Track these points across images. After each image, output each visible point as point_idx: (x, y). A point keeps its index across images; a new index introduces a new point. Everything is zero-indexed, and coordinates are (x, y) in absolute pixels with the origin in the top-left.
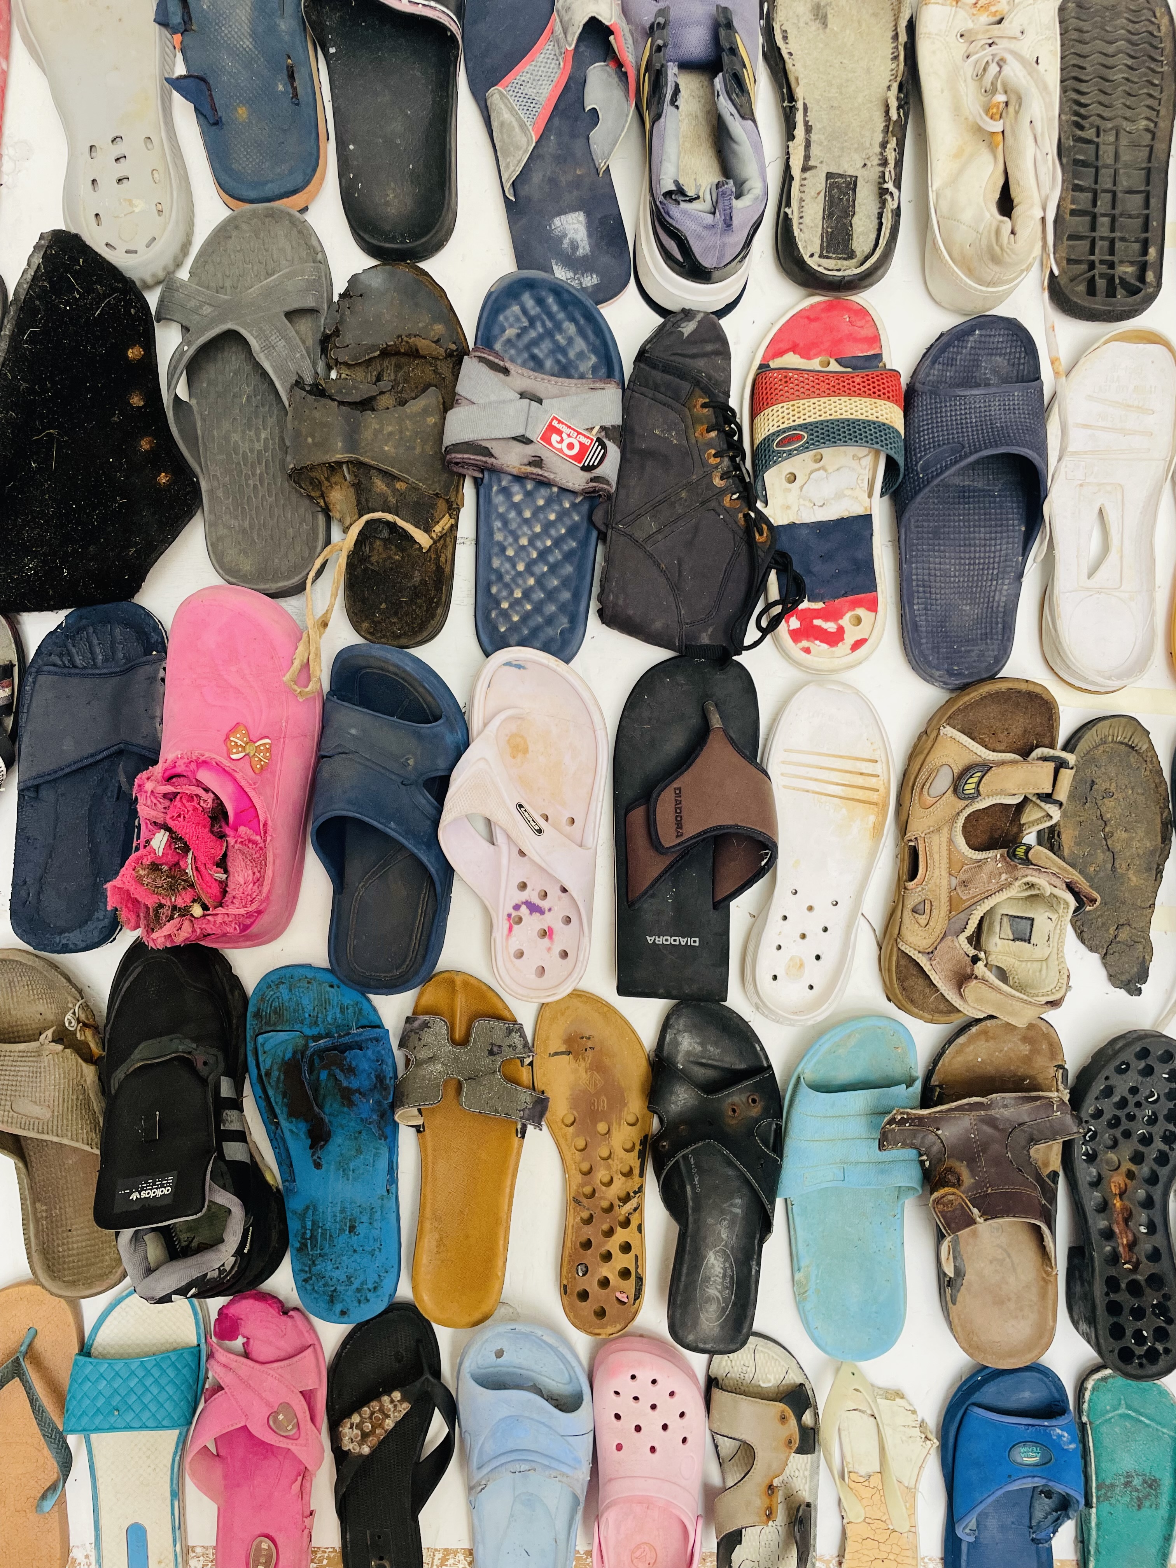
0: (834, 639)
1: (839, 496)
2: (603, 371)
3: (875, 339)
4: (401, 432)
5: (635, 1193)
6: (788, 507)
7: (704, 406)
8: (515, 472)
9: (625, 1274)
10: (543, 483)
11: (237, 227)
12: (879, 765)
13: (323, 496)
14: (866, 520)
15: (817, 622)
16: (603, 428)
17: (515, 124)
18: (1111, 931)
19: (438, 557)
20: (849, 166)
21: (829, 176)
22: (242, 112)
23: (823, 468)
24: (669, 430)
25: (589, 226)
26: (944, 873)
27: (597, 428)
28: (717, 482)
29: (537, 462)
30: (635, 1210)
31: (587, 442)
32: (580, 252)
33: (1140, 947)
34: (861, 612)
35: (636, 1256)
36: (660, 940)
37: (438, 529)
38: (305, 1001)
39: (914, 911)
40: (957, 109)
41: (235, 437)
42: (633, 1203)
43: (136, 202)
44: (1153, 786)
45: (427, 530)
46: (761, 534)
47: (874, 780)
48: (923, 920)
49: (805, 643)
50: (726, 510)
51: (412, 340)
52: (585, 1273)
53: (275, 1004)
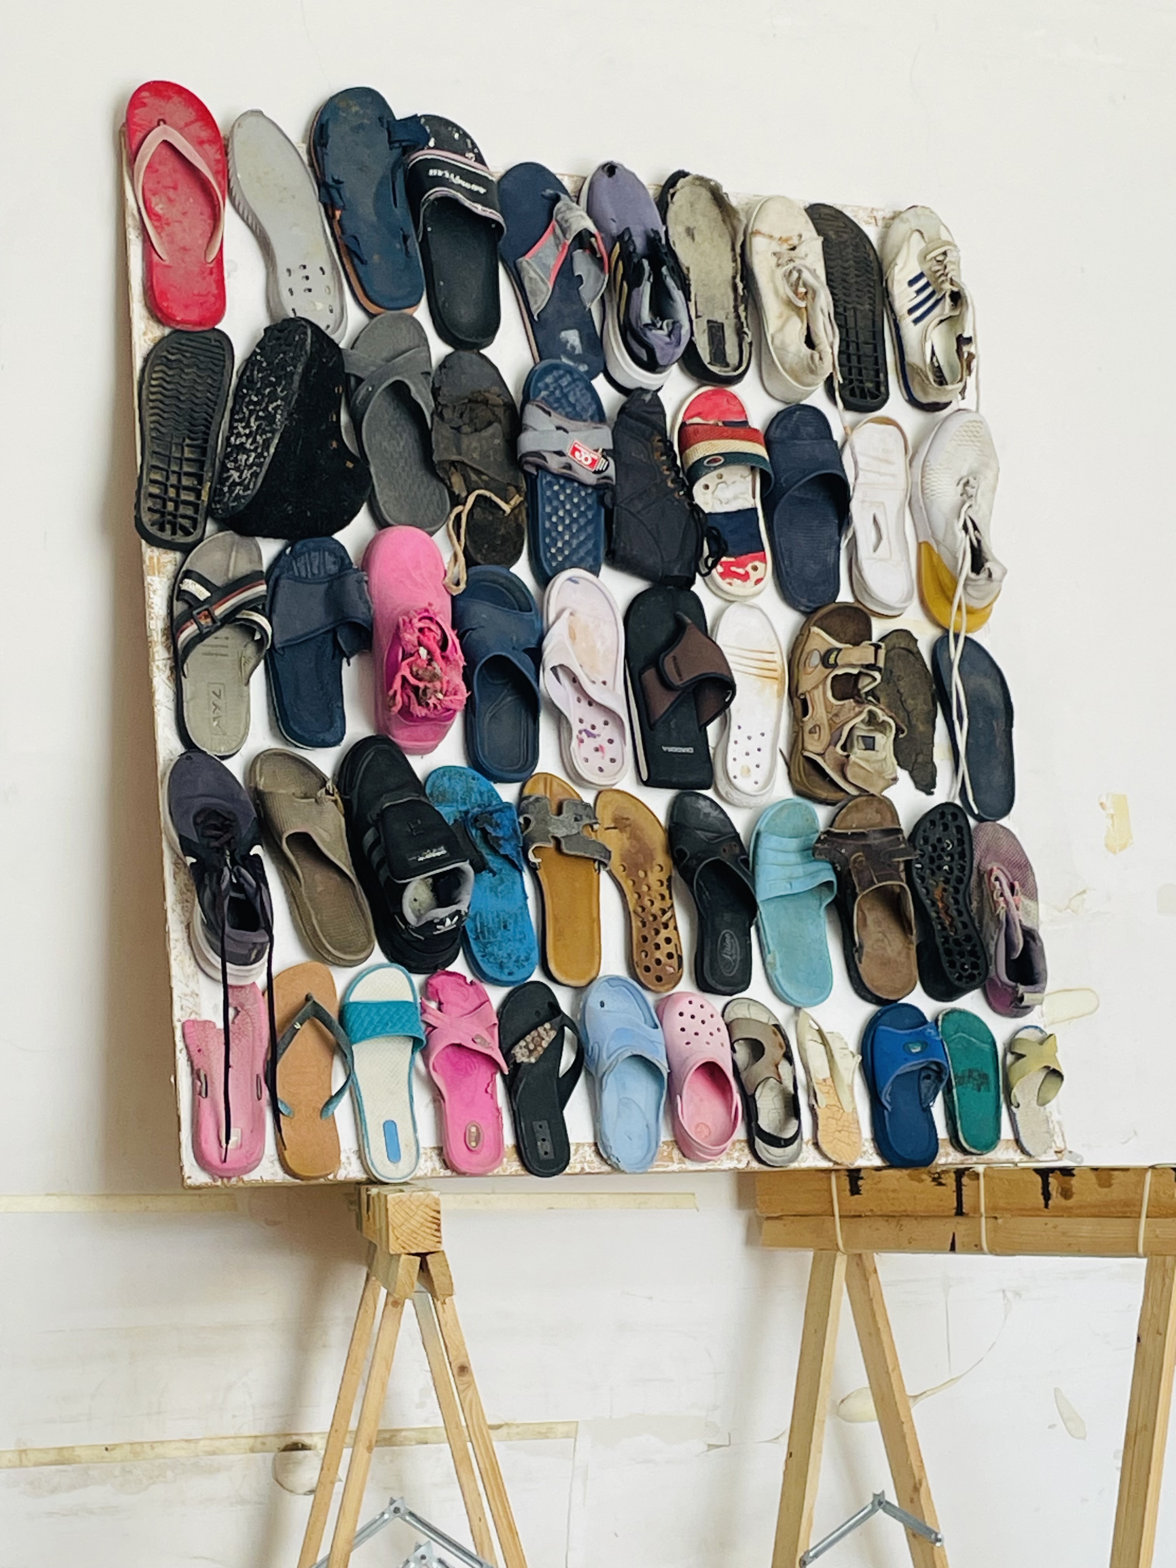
0: (745, 577)
1: (736, 498)
2: (597, 418)
3: (743, 411)
4: (481, 446)
6: (709, 505)
7: (659, 441)
8: (555, 472)
9: (670, 956)
10: (570, 479)
12: (775, 655)
13: (448, 479)
14: (755, 510)
15: (733, 569)
16: (603, 449)
17: (539, 279)
18: (914, 757)
19: (516, 519)
20: (719, 317)
21: (709, 321)
22: (376, 257)
23: (724, 482)
24: (640, 454)
25: (581, 337)
26: (824, 712)
27: (600, 450)
28: (670, 484)
29: (569, 467)
30: (670, 918)
31: (596, 458)
32: (577, 352)
33: (930, 767)
34: (757, 563)
35: (676, 945)
36: (671, 749)
37: (512, 503)
39: (810, 732)
40: (776, 292)
42: (669, 914)
43: (317, 303)
45: (507, 502)
47: (773, 664)
48: (816, 736)
49: (728, 580)
50: (677, 500)
51: (487, 394)
52: (646, 956)
53: (441, 789)
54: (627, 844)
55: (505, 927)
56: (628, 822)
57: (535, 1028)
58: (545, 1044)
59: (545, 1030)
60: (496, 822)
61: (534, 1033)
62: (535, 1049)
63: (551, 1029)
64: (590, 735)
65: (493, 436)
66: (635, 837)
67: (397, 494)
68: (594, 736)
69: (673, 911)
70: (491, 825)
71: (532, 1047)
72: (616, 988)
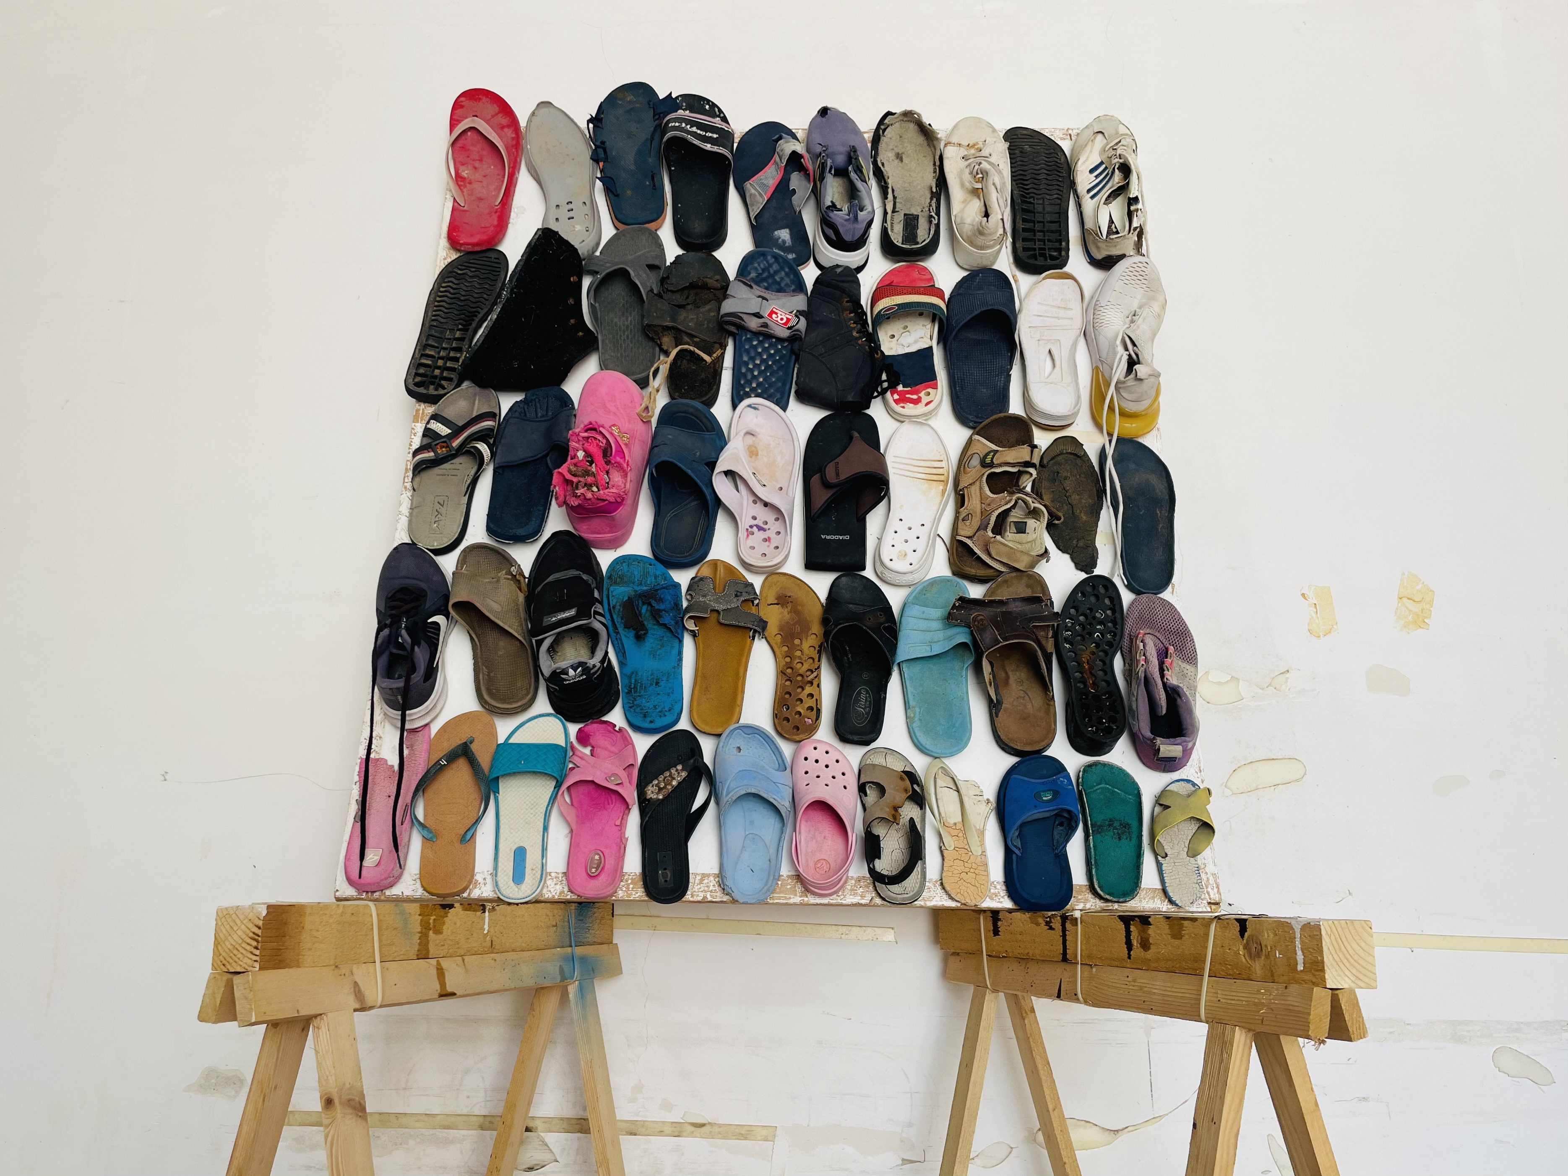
0: (916, 402)
1: (916, 342)
2: (797, 290)
3: (931, 279)
4: (697, 318)
5: (816, 669)
6: (892, 349)
7: (847, 302)
8: (754, 330)
9: (811, 708)
10: (769, 336)
11: (624, 235)
12: (944, 462)
13: (659, 339)
14: (930, 348)
15: (908, 396)
16: (798, 311)
17: (757, 194)
18: (1075, 542)
19: (715, 366)
20: (915, 211)
21: (905, 215)
22: (629, 192)
23: (908, 331)
24: (831, 313)
25: (791, 234)
26: (978, 502)
27: (795, 311)
28: (855, 334)
29: (765, 325)
30: (816, 677)
31: (790, 317)
32: (787, 245)
33: (1090, 549)
34: (930, 390)
35: (817, 700)
36: (828, 537)
37: (715, 355)
38: (636, 573)
39: (963, 520)
40: (962, 185)
41: (616, 320)
42: (815, 674)
43: (576, 226)
44: (1090, 474)
45: (710, 355)
46: (877, 354)
47: (941, 470)
48: (968, 523)
49: (902, 405)
50: (859, 345)
51: (704, 280)
52: (787, 709)
53: (620, 573)
54: (787, 617)
55: (657, 683)
56: (790, 599)
57: (668, 769)
58: (674, 783)
59: (677, 770)
60: (660, 598)
61: (667, 774)
62: (665, 787)
63: (683, 770)
64: (760, 528)
65: (710, 310)
66: (795, 611)
67: (619, 355)
68: (764, 530)
69: (820, 672)
70: (656, 601)
71: (662, 785)
72: (750, 736)
